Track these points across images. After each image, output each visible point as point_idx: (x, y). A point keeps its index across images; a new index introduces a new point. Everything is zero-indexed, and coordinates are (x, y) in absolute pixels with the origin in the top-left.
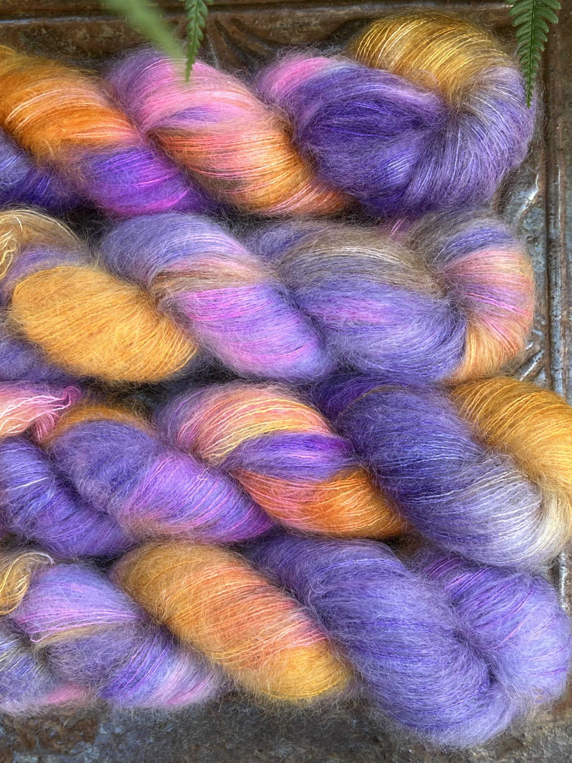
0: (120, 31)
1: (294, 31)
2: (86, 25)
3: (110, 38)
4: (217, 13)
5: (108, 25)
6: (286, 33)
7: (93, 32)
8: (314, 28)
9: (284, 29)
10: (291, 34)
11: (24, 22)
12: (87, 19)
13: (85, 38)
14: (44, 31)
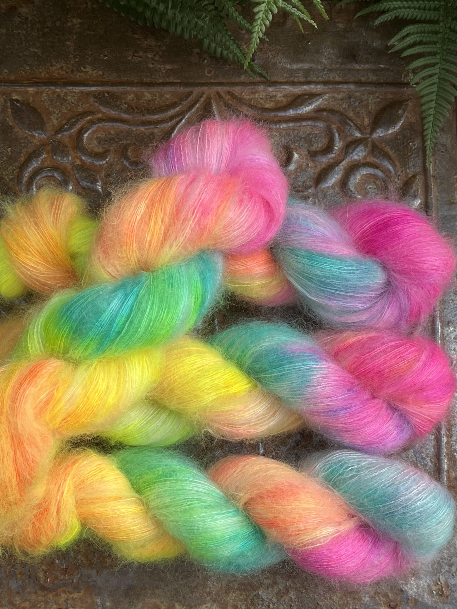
0: (156, 96)
1: (267, 100)
2: (134, 91)
3: (149, 101)
4: (218, 87)
5: (148, 92)
6: (262, 101)
7: (138, 97)
8: (279, 99)
9: (261, 99)
10: (265, 102)
11: (93, 89)
12: (134, 89)
13: (133, 100)
14: (106, 95)
